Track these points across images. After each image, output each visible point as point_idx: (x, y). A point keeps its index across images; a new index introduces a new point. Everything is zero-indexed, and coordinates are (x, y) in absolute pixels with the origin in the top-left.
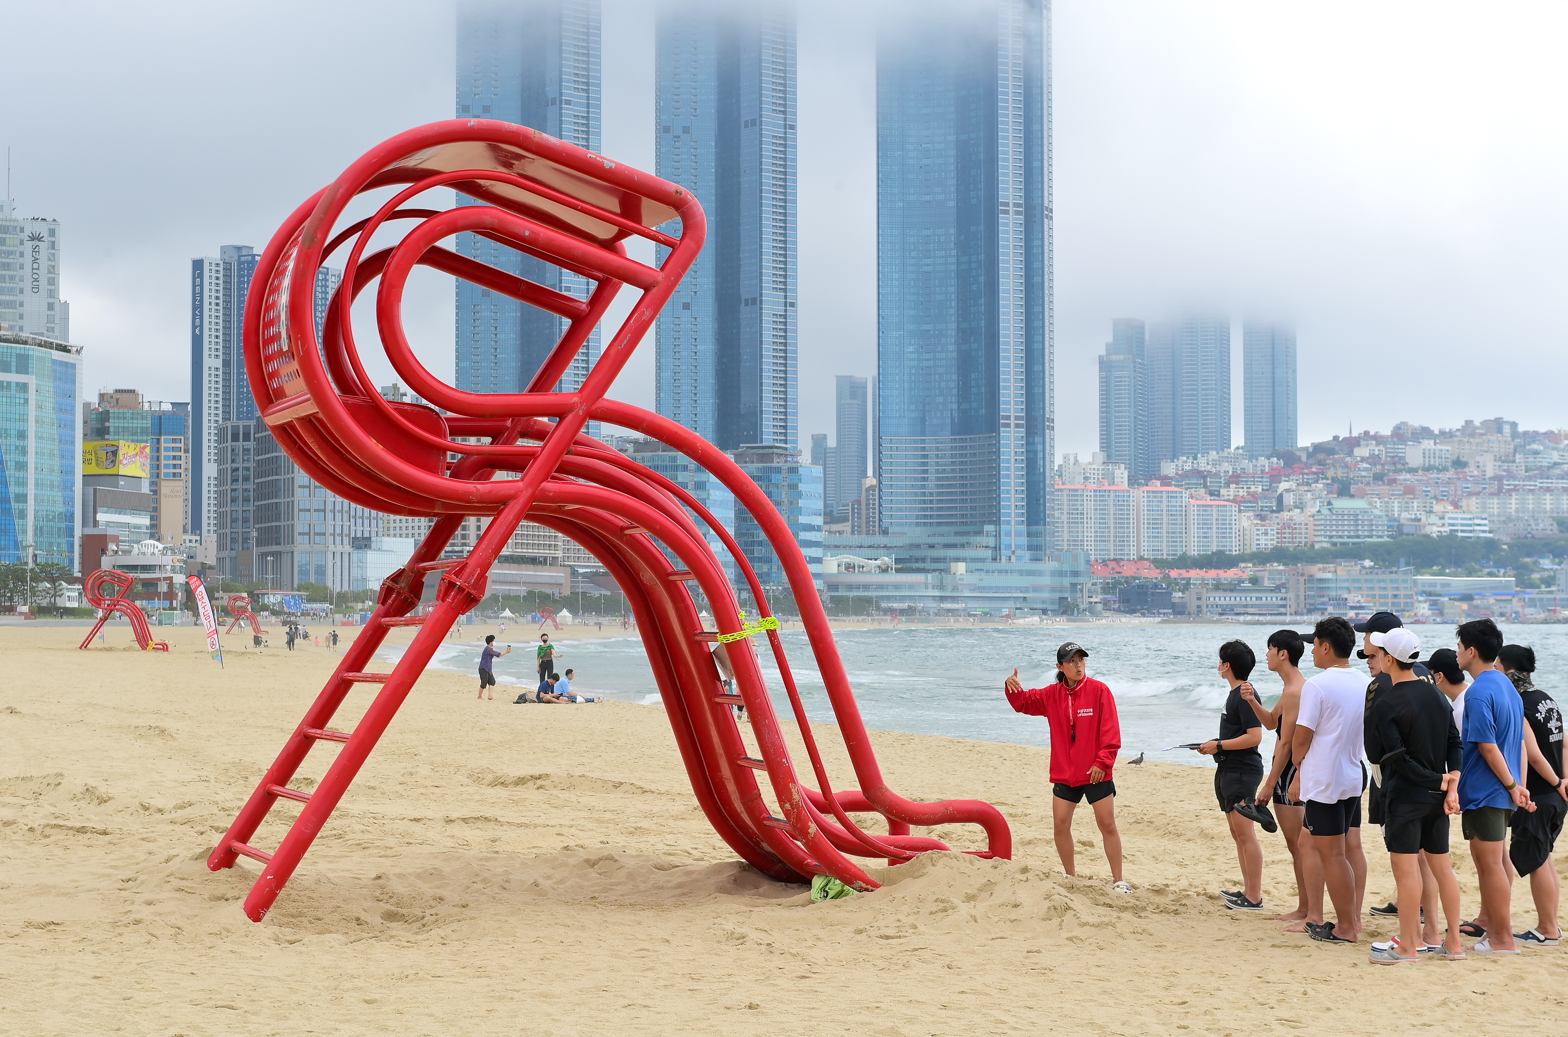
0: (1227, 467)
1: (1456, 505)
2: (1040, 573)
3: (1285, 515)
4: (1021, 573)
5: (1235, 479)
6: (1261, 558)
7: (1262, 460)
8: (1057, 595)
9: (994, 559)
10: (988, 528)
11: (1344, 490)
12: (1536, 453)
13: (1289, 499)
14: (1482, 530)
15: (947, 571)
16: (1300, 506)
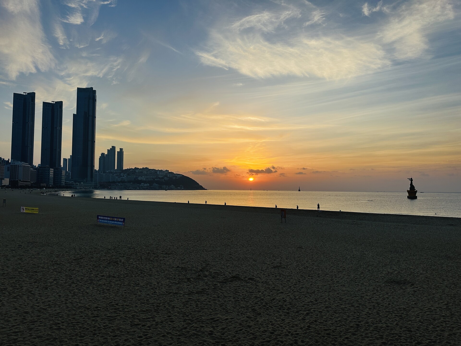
0: (115, 172)
1: (142, 177)
2: (92, 184)
3: (122, 177)
4: (90, 184)
5: (116, 173)
6: (119, 182)
7: (119, 171)
8: (94, 186)
9: (87, 182)
10: (86, 178)
11: (129, 175)
12: (151, 171)
13: (122, 175)
14: (144, 179)
15: (80, 183)
16: (124, 176)
